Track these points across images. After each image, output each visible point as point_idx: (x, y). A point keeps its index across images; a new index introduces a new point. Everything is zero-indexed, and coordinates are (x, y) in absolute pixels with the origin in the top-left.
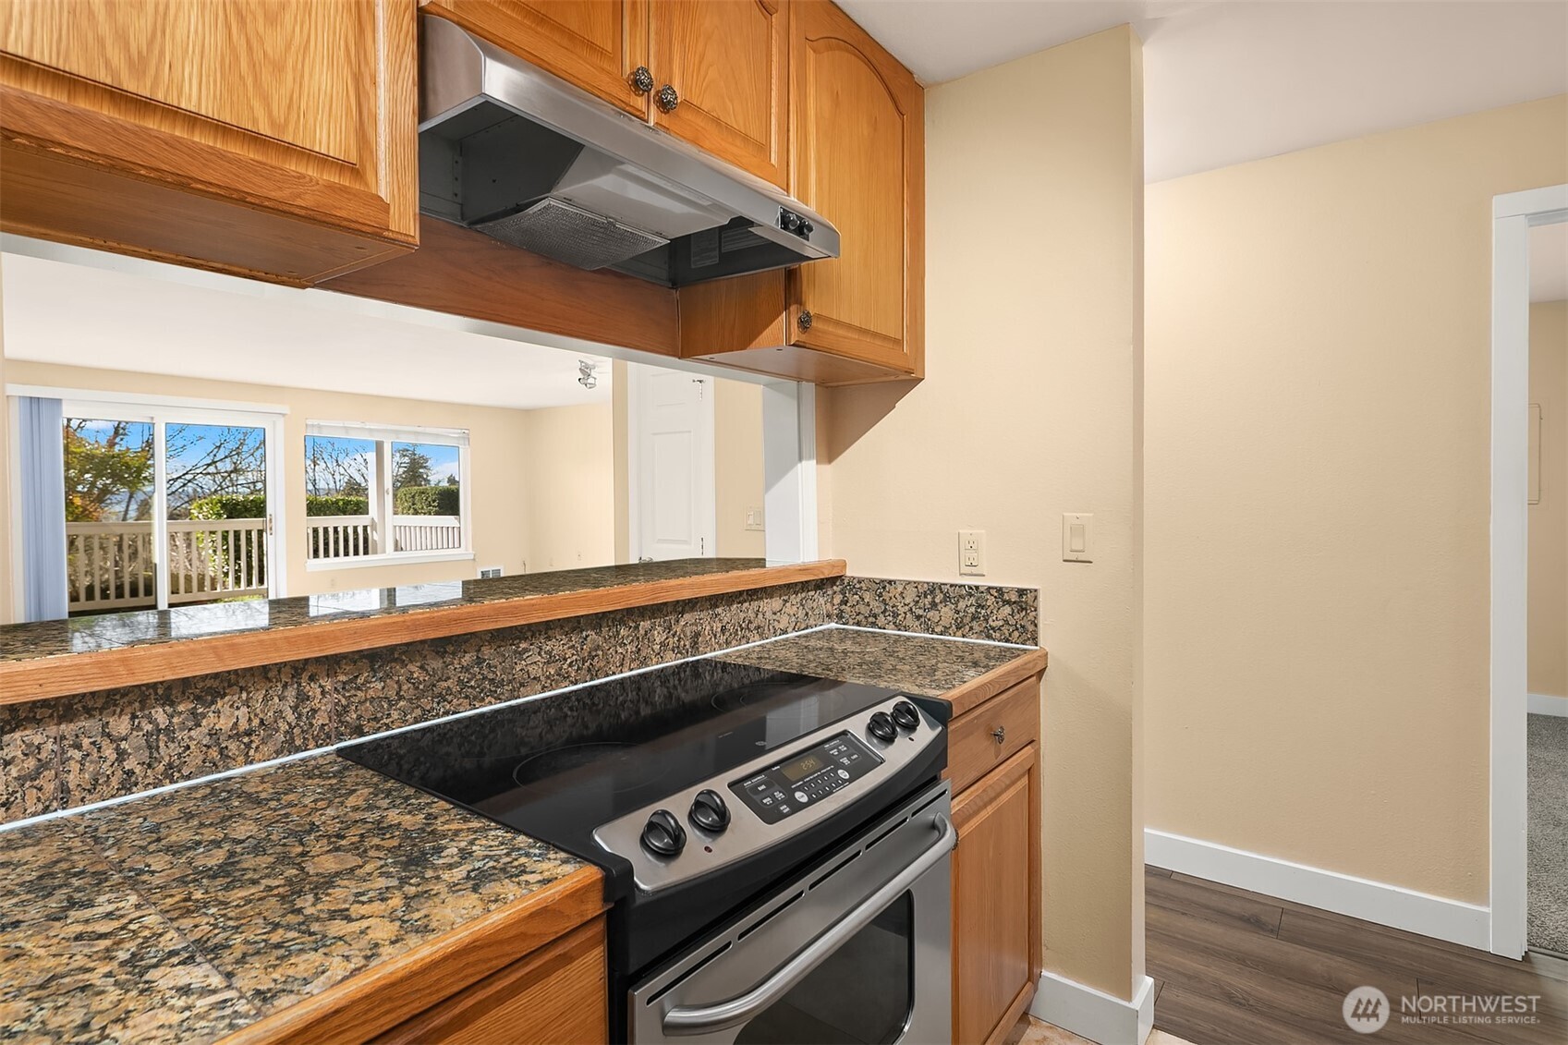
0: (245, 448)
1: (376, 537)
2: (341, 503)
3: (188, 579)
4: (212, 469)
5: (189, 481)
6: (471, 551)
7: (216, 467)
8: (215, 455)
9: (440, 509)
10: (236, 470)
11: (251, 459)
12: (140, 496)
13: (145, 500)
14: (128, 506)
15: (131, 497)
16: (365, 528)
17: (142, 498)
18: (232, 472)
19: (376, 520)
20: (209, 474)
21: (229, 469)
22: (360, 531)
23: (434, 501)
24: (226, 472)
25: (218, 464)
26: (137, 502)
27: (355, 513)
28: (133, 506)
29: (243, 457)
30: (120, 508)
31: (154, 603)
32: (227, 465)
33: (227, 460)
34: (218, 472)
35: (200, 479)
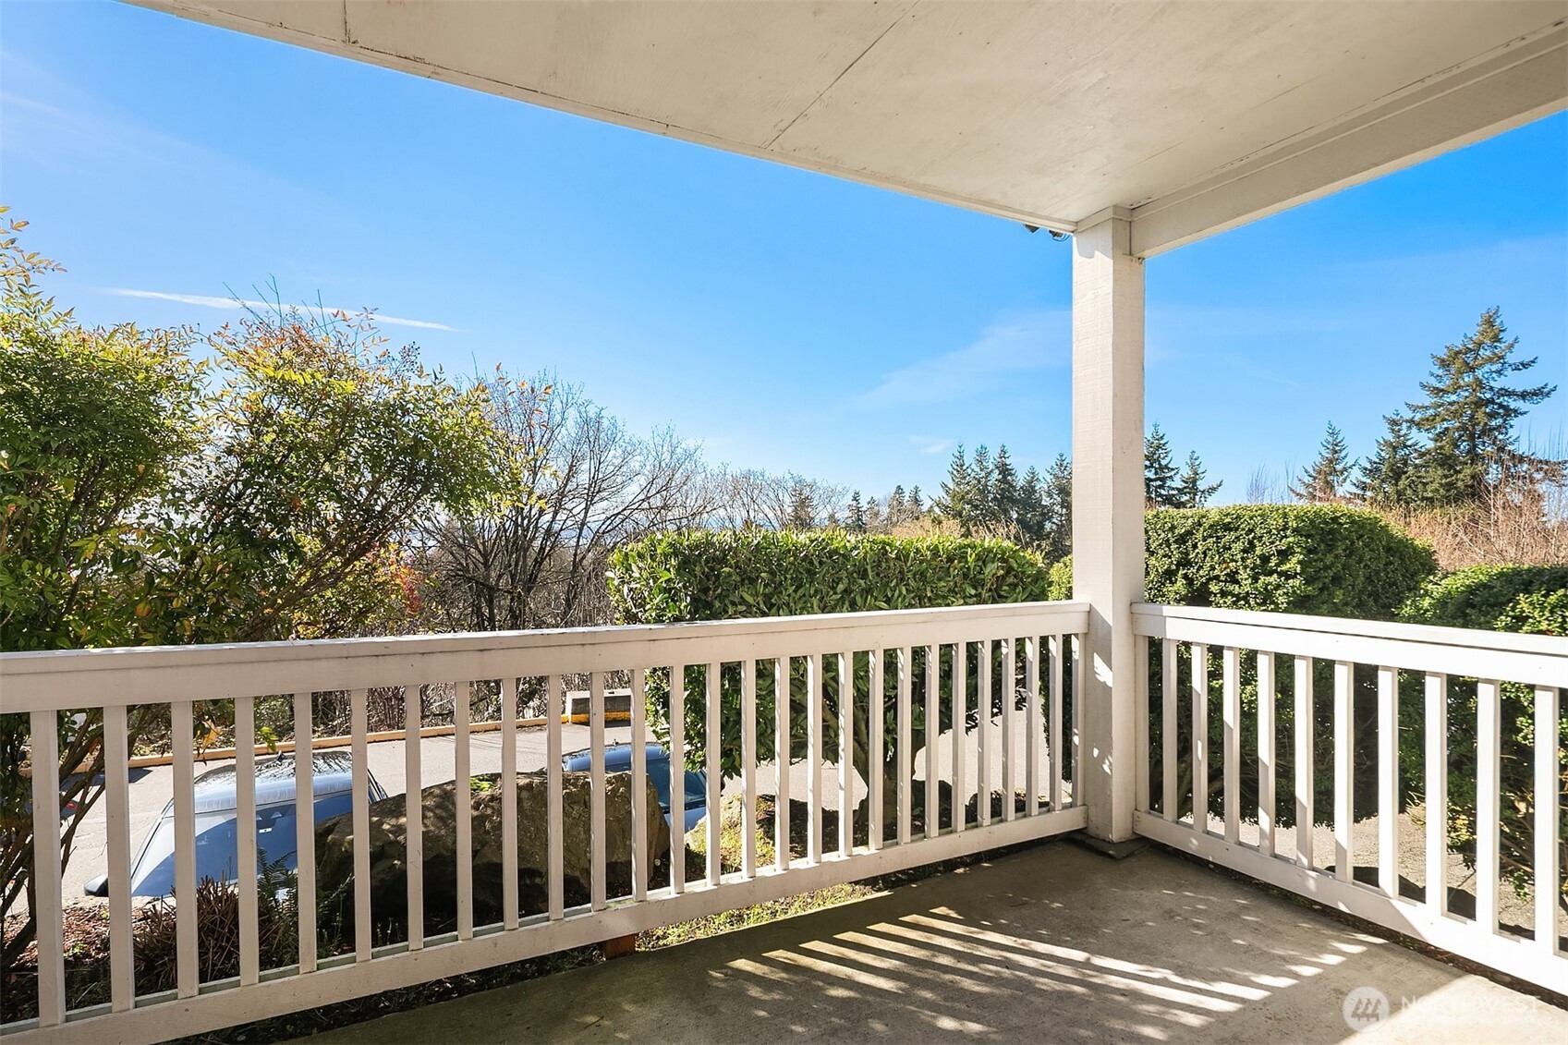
0: (673, 483)
4: (645, 505)
7: (649, 503)
8: (648, 491)
10: (665, 507)
11: (678, 494)
18: (662, 508)
23: (1284, 555)
24: (657, 508)
25: (650, 500)
29: (672, 492)
32: (657, 502)
33: (658, 495)
34: (651, 508)
35: (636, 515)
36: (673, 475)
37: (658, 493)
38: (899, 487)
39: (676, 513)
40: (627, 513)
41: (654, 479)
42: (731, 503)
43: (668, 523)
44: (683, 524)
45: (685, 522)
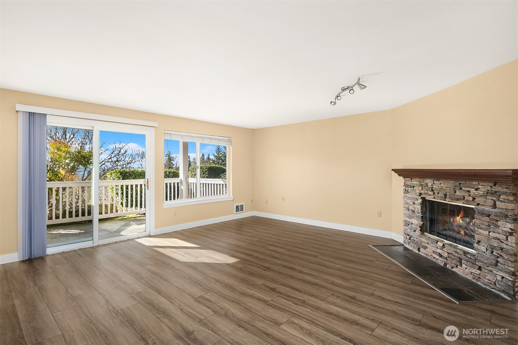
0: (121, 153)
1: (182, 188)
2: (167, 173)
3: (106, 206)
4: (110, 160)
5: (103, 164)
6: (231, 196)
8: (111, 156)
9: (209, 175)
10: (117, 161)
11: (122, 157)
12: (88, 169)
13: (90, 170)
14: (84, 173)
15: (85, 170)
16: (178, 183)
17: (89, 170)
18: (116, 161)
19: (182, 180)
20: (109, 162)
21: (115, 160)
22: (176, 184)
23: (206, 172)
24: (114, 161)
25: (112, 159)
26: (87, 171)
27: (172, 177)
28: (86, 173)
29: (120, 156)
30: (82, 173)
31: (92, 219)
32: (115, 159)
33: (115, 157)
34: (112, 161)
35: (106, 164)
36: (120, 150)
37: (115, 156)
38: (203, 154)
39: (122, 163)
40: (103, 163)
41: (113, 152)
42: (141, 159)
43: (118, 166)
44: (124, 167)
45: (125, 166)
